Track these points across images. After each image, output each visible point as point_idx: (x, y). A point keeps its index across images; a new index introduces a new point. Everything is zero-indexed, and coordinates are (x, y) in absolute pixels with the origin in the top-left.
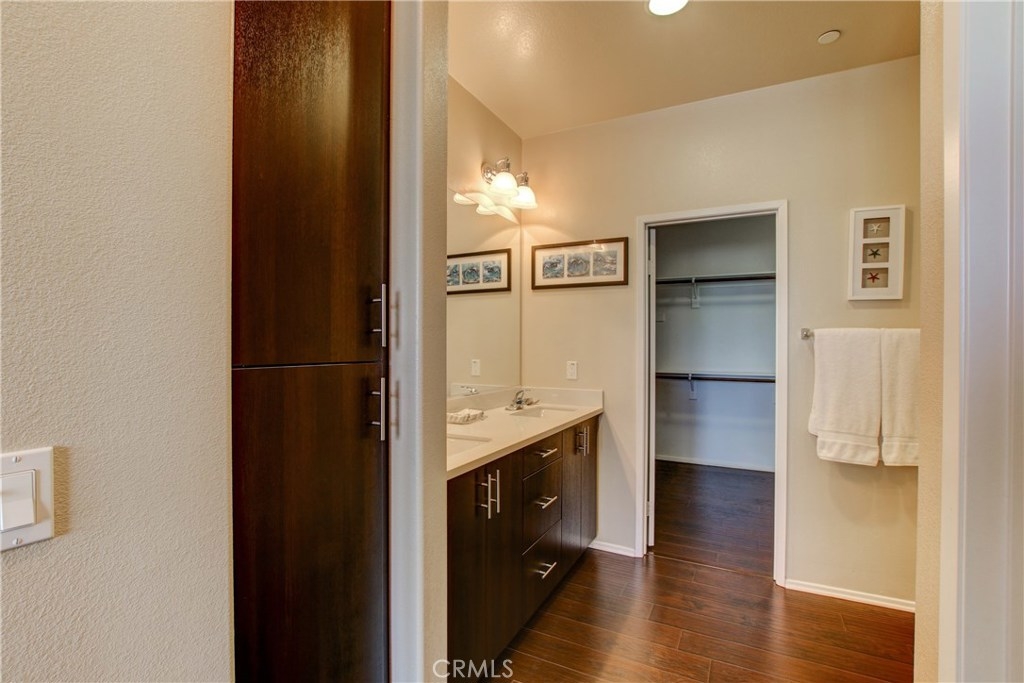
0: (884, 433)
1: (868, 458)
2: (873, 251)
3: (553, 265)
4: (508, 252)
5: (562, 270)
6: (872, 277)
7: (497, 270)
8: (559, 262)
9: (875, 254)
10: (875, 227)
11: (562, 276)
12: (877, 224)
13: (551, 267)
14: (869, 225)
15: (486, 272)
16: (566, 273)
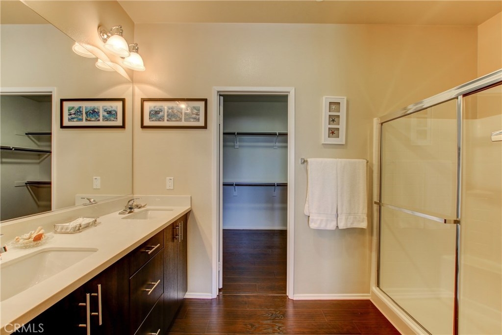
0: (339, 213)
1: (332, 226)
2: (333, 119)
3: (157, 113)
4: (123, 100)
5: (163, 116)
6: (333, 132)
7: (114, 112)
8: (161, 111)
9: (333, 121)
10: (333, 107)
11: (164, 120)
12: (334, 105)
13: (155, 114)
14: (331, 106)
15: (105, 114)
16: (166, 118)
